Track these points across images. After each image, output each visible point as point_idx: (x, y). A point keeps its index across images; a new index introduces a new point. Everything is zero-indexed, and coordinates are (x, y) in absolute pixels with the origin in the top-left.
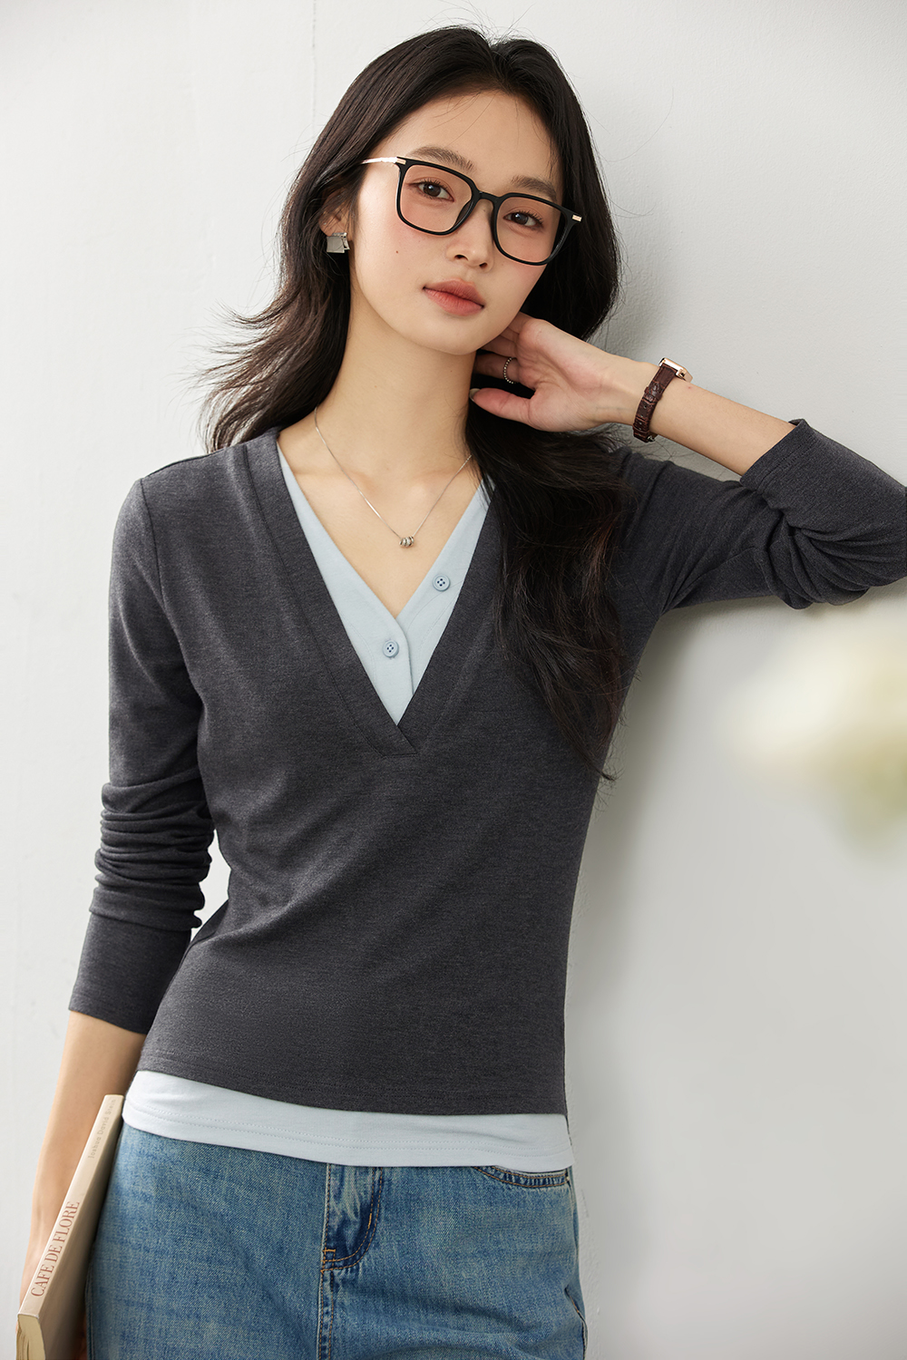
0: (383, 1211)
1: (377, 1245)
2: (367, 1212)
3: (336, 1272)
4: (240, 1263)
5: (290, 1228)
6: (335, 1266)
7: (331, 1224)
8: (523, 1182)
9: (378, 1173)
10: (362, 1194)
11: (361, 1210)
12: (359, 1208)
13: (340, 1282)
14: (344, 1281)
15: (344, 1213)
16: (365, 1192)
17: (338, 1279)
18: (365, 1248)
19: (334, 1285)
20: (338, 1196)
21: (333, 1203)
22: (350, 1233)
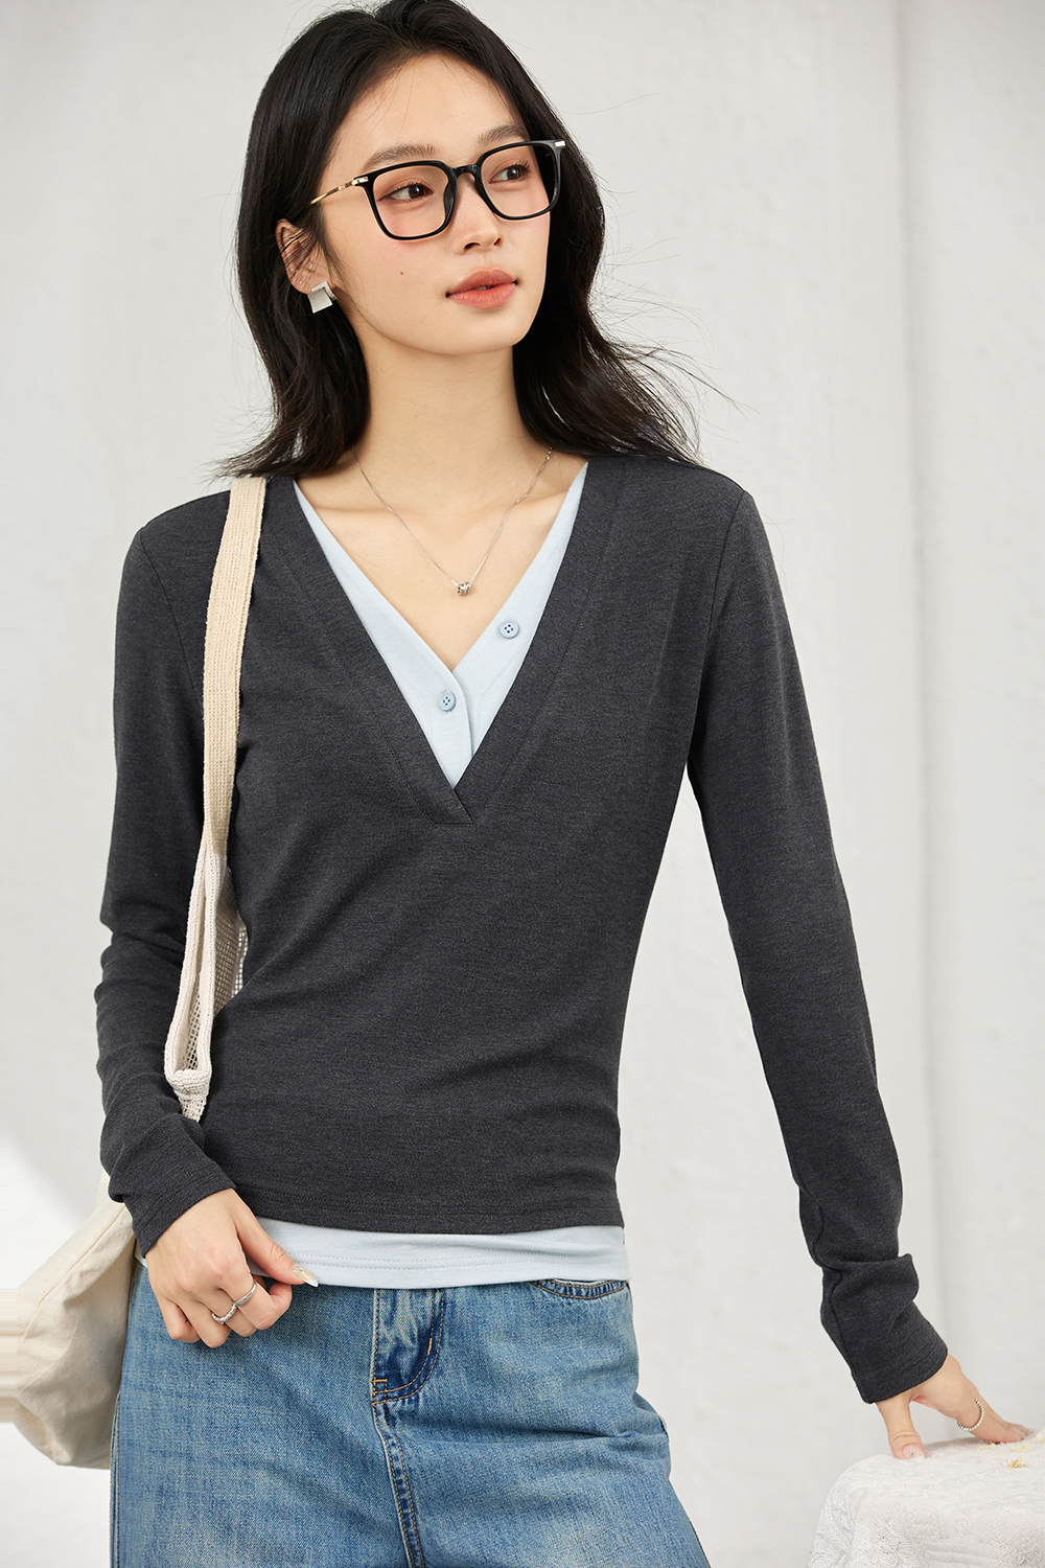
0: (446, 1336)
1: (441, 1372)
2: (427, 1336)
3: (390, 1404)
4: (280, 1403)
5: (329, 1358)
6: (388, 1398)
7: (382, 1352)
8: (584, 1294)
9: (438, 1296)
10: (420, 1318)
11: (419, 1336)
12: (416, 1333)
13: (396, 1415)
14: (401, 1413)
15: (397, 1339)
16: (424, 1317)
17: (393, 1412)
18: (425, 1376)
19: (390, 1419)
20: (390, 1322)
21: (383, 1329)
22: (405, 1361)
